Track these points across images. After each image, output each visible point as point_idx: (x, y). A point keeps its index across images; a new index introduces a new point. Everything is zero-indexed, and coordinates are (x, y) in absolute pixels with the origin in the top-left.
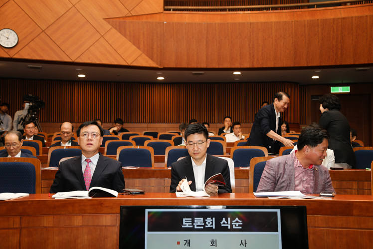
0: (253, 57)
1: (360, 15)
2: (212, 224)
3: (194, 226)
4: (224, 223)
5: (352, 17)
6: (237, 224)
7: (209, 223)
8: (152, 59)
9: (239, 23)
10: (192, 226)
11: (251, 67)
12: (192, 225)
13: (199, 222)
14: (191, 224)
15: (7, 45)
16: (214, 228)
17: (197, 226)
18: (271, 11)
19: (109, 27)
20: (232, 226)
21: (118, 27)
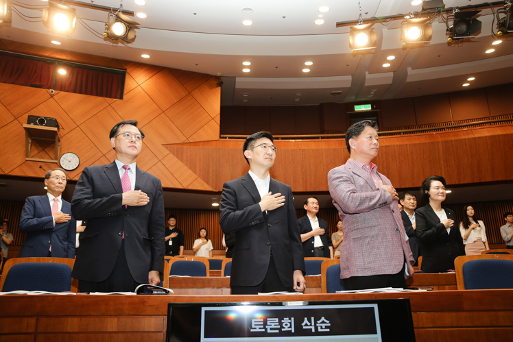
0: (306, 181)
1: (400, 143)
2: (291, 327)
3: (266, 329)
4: (306, 325)
5: (394, 146)
6: (324, 325)
7: (286, 325)
8: (208, 183)
9: (292, 150)
10: (263, 330)
11: (304, 191)
12: (265, 328)
13: (273, 324)
14: (262, 326)
15: (69, 167)
16: (293, 331)
17: (271, 329)
18: (320, 140)
19: (167, 152)
20: (316, 328)
21: (175, 153)
